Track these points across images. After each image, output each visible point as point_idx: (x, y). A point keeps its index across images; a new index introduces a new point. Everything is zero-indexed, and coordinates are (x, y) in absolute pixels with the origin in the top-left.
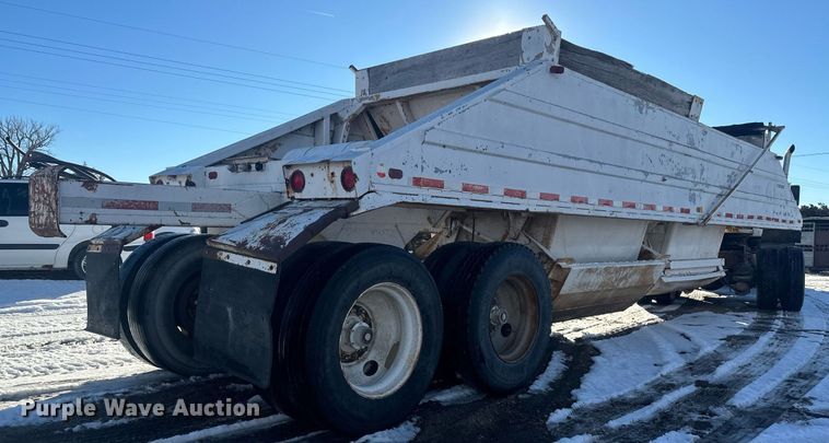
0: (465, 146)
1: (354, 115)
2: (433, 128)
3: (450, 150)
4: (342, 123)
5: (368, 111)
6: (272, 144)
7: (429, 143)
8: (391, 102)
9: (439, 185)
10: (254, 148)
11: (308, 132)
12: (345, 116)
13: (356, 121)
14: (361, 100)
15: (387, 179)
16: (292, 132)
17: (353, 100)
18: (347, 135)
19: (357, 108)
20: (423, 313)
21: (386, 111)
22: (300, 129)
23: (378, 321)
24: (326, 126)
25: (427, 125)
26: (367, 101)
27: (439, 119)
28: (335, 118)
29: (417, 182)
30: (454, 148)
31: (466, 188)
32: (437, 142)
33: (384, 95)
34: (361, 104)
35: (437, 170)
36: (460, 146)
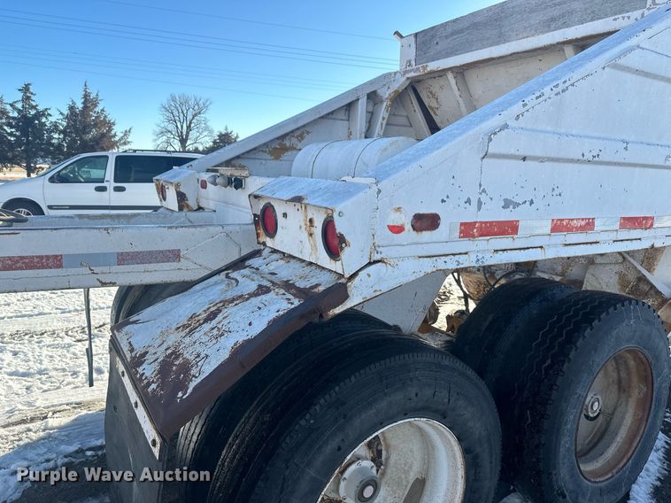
0: (562, 155)
1: (396, 91)
2: (506, 126)
3: (536, 164)
4: (382, 102)
5: (414, 86)
6: (299, 133)
7: (495, 156)
8: (441, 73)
9: (509, 228)
10: (278, 138)
11: (342, 115)
12: (386, 94)
13: (398, 98)
14: (405, 72)
15: (409, 234)
16: (322, 117)
17: (395, 73)
18: (386, 116)
19: (400, 83)
20: (467, 452)
21: (435, 86)
22: (332, 113)
23: (393, 442)
24: (362, 107)
25: (495, 122)
26: (412, 74)
27: (517, 108)
28: (373, 97)
29: (467, 230)
30: (541, 160)
31: (558, 227)
32: (513, 151)
33: (433, 66)
34: (405, 78)
35: (507, 204)
36: (553, 155)
